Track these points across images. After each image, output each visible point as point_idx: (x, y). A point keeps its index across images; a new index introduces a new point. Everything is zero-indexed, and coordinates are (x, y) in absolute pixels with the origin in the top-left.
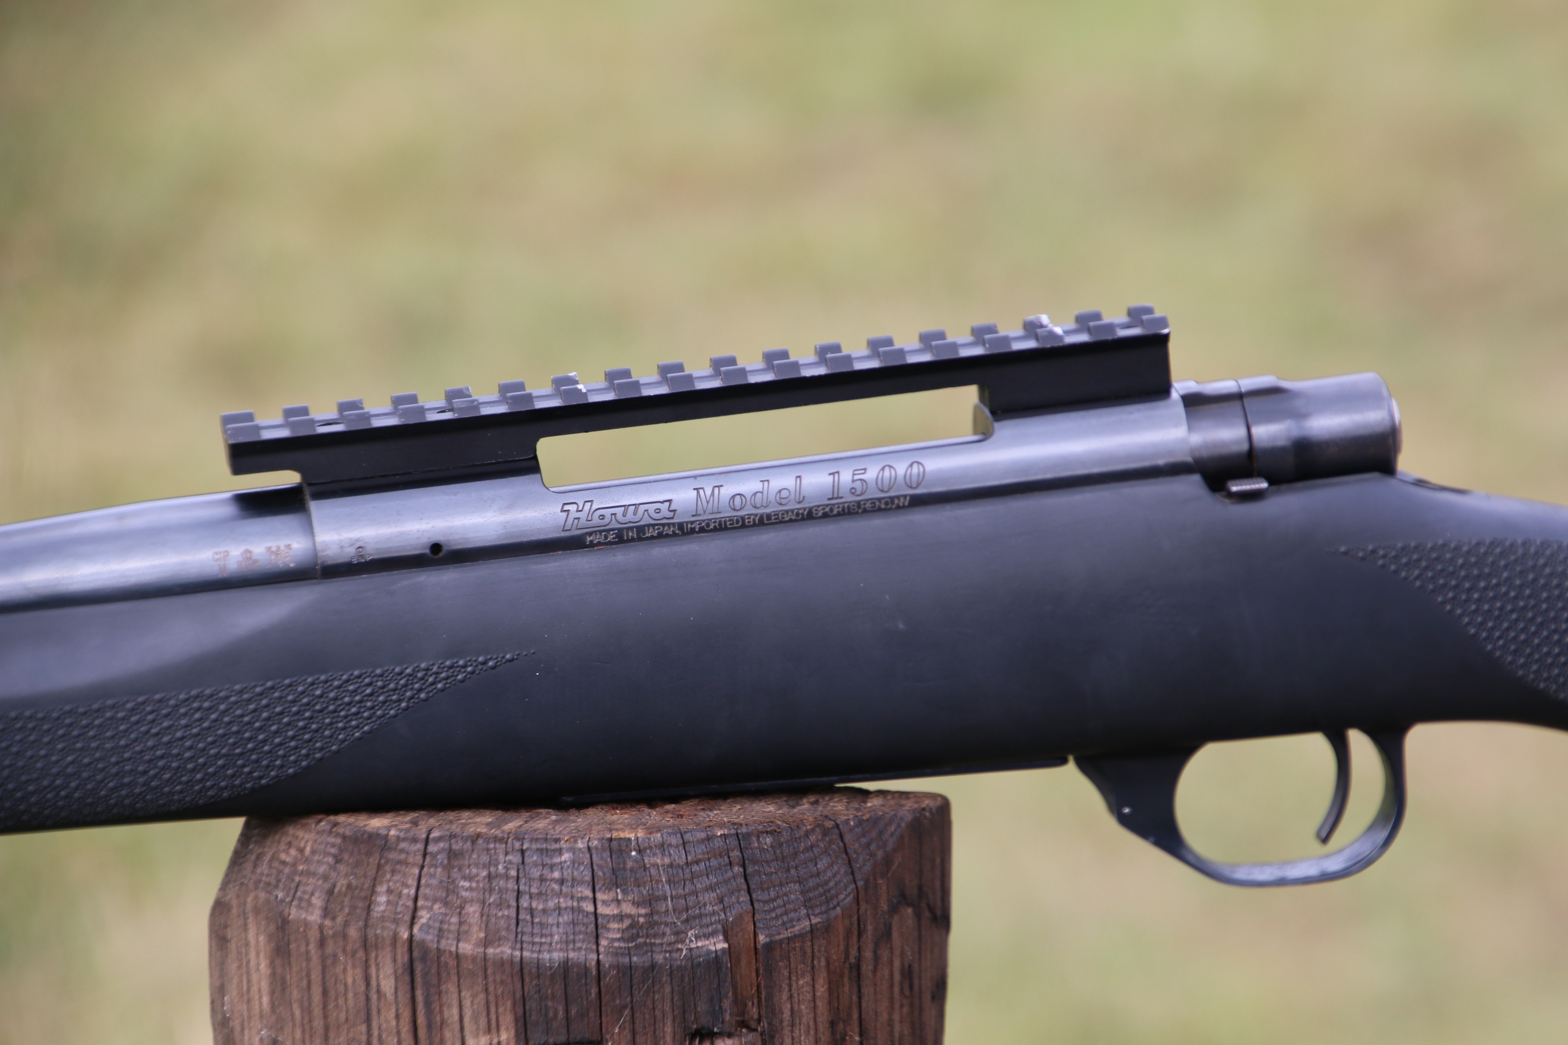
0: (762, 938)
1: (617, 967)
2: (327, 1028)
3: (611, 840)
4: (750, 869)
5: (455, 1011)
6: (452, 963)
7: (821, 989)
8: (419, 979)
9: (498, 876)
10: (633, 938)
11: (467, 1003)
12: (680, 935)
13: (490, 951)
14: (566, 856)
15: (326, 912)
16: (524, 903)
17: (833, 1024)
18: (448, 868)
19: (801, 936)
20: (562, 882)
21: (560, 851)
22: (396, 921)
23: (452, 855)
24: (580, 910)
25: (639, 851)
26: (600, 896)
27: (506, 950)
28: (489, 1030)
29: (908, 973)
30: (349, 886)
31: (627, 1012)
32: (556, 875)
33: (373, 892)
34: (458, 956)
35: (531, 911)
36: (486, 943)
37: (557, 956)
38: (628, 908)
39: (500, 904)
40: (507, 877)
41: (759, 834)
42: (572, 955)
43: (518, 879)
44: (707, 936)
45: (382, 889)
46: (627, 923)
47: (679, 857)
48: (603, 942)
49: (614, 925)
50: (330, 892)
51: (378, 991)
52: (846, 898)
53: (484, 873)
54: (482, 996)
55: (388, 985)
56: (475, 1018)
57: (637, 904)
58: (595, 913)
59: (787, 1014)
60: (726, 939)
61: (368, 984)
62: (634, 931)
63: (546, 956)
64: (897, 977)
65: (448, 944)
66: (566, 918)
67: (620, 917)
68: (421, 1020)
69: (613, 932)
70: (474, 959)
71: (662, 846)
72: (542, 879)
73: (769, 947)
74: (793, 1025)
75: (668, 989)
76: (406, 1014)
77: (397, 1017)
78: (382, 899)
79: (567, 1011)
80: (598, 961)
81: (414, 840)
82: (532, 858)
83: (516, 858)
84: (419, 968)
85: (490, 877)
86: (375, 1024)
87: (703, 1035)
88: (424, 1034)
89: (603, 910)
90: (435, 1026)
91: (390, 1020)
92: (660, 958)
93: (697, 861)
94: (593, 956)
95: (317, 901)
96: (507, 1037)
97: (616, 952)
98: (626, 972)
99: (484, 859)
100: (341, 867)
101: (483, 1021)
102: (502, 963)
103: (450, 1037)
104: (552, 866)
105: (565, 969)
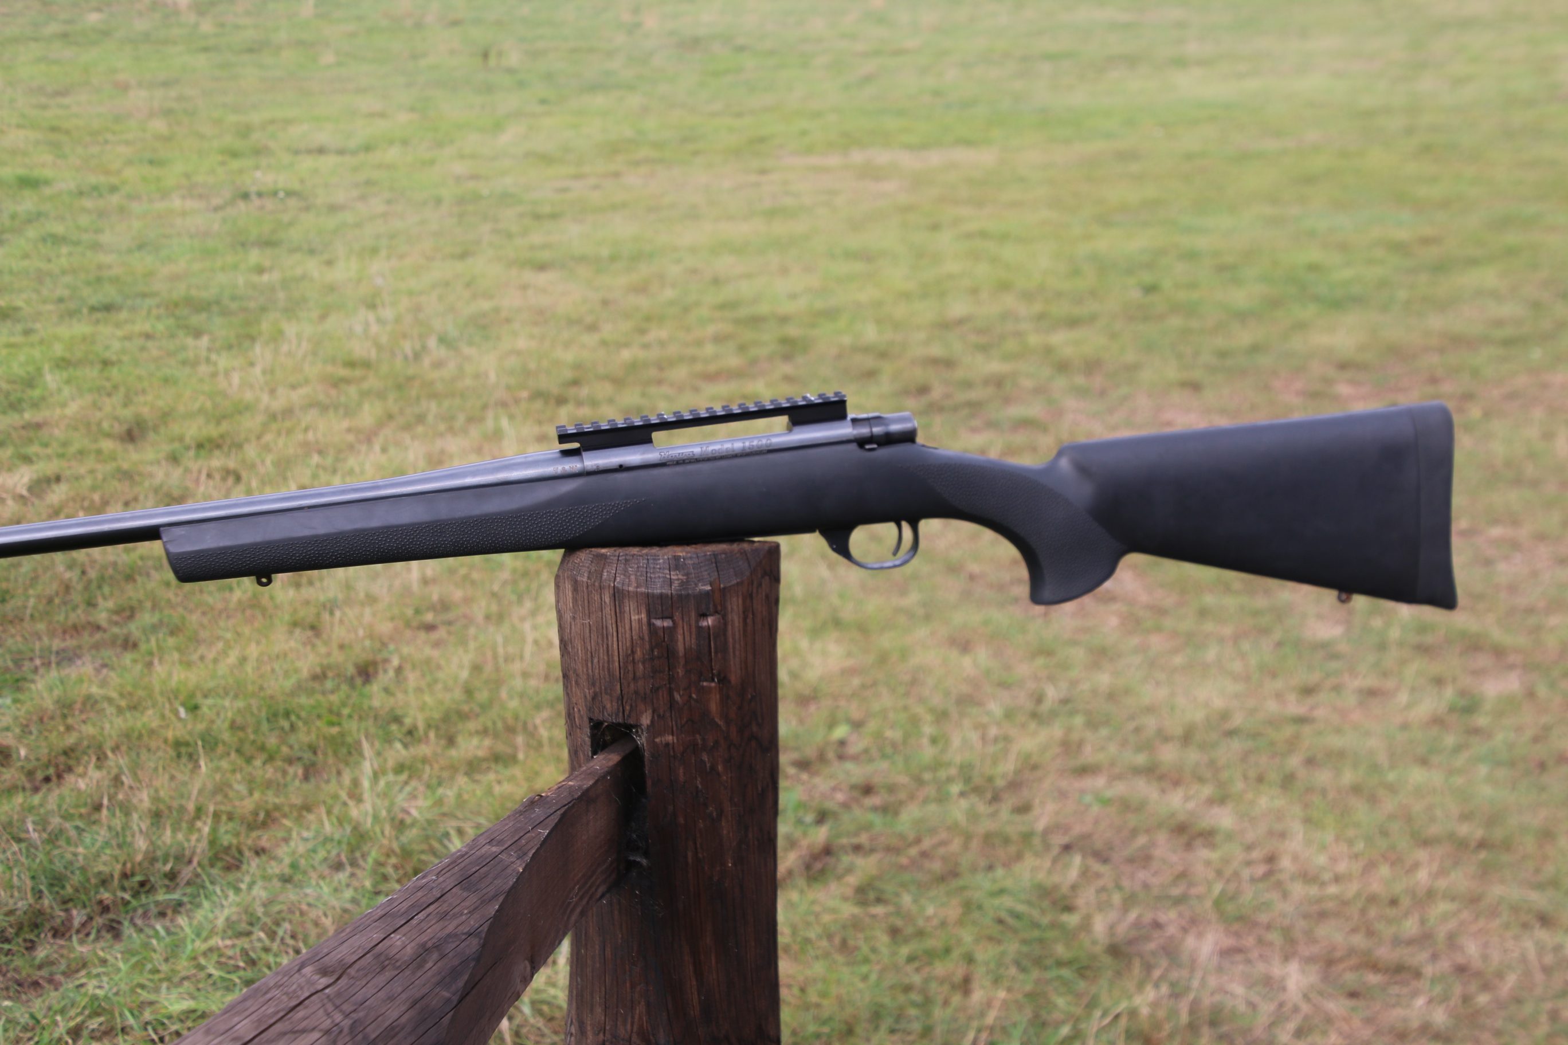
0: (722, 586)
1: (677, 595)
2: (589, 613)
3: (675, 556)
4: (718, 565)
5: (628, 608)
6: (627, 593)
7: (740, 601)
8: (617, 598)
9: (640, 567)
10: (682, 586)
11: (631, 606)
12: (696, 585)
13: (638, 590)
14: (661, 561)
15: (589, 578)
16: (649, 575)
17: (744, 612)
18: (625, 564)
19: (734, 585)
20: (660, 569)
21: (659, 559)
22: (610, 581)
23: (626, 560)
24: (666, 577)
25: (684, 559)
26: (672, 573)
27: (643, 590)
28: (638, 614)
29: (767, 596)
30: (595, 570)
31: (680, 609)
32: (658, 566)
33: (603, 571)
34: (628, 591)
35: (651, 578)
36: (637, 587)
37: (659, 591)
38: (680, 577)
39: (641, 575)
40: (643, 567)
41: (721, 554)
42: (663, 591)
43: (646, 568)
44: (705, 585)
45: (605, 571)
46: (680, 581)
47: (696, 561)
48: (673, 587)
49: (676, 582)
50: (590, 572)
51: (605, 602)
52: (748, 573)
53: (636, 566)
54: (636, 604)
55: (607, 600)
56: (634, 610)
57: (683, 575)
58: (671, 579)
59: (729, 609)
60: (711, 586)
61: (601, 600)
62: (682, 584)
63: (655, 591)
64: (764, 597)
65: (626, 588)
66: (661, 580)
67: (678, 580)
68: (618, 611)
69: (676, 584)
70: (633, 592)
71: (691, 558)
72: (654, 568)
73: (724, 588)
74: (732, 612)
75: (693, 602)
76: (613, 609)
77: (610, 610)
78: (605, 574)
79: (662, 608)
80: (672, 593)
81: (615, 556)
82: (651, 561)
83: (645, 561)
84: (617, 595)
85: (638, 567)
86: (604, 612)
87: (704, 615)
88: (619, 615)
89: (672, 577)
90: (622, 613)
91: (608, 611)
92: (690, 592)
93: (702, 562)
94: (670, 591)
95: (586, 575)
96: (644, 616)
97: (677, 590)
98: (680, 596)
99: (636, 561)
100: (593, 564)
101: (636, 611)
102: (642, 594)
103: (627, 616)
104: (657, 564)
105: (661, 595)
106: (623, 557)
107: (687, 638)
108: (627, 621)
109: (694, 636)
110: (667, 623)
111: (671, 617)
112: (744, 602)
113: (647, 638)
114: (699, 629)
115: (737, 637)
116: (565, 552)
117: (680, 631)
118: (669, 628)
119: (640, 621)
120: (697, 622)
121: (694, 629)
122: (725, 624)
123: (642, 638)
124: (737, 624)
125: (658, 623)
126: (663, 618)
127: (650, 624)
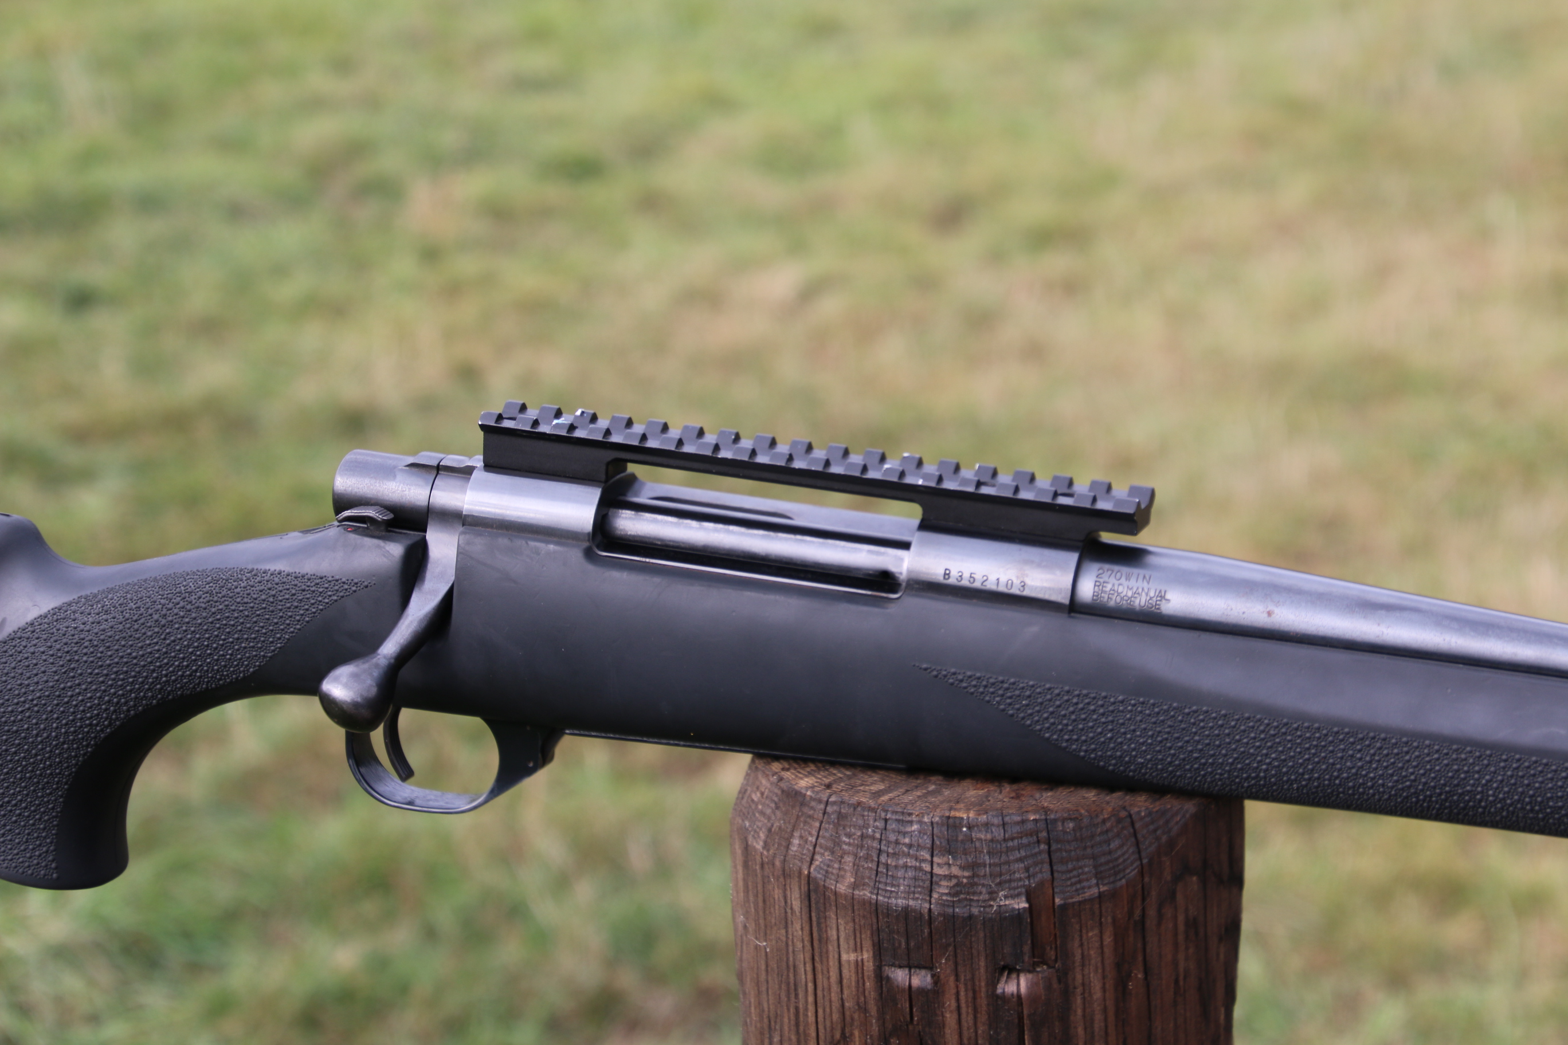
0: (1058, 901)
1: (944, 915)
2: (766, 926)
3: (949, 817)
4: (1054, 847)
5: (834, 933)
6: (833, 897)
7: (1108, 940)
8: (813, 905)
9: (868, 836)
10: (956, 894)
11: (842, 928)
12: (993, 895)
13: (856, 892)
14: (915, 827)
15: (766, 846)
16: (883, 859)
17: (1118, 966)
18: (837, 825)
19: (1091, 900)
20: (910, 846)
21: (911, 822)
22: (801, 860)
23: (841, 816)
24: (920, 869)
25: (969, 828)
26: (936, 859)
27: (866, 894)
28: (856, 950)
29: (1192, 924)
30: (780, 828)
31: (951, 948)
32: (907, 840)
33: (792, 836)
34: (836, 893)
35: (887, 866)
36: (855, 886)
37: (901, 902)
38: (955, 871)
39: (868, 858)
40: (873, 838)
41: (1064, 820)
42: (911, 903)
43: (881, 840)
44: (1013, 897)
45: (796, 834)
46: (954, 881)
47: (998, 833)
48: (935, 895)
49: (944, 883)
50: (770, 830)
51: (792, 909)
52: (1132, 872)
53: (859, 833)
54: (851, 924)
55: (796, 905)
56: (847, 939)
57: (962, 868)
58: (931, 873)
59: (1078, 957)
60: (1028, 900)
61: (786, 902)
62: (959, 889)
63: (893, 901)
64: (1181, 927)
65: (831, 884)
66: (910, 874)
67: (949, 877)
68: (815, 935)
69: (943, 889)
70: (846, 896)
71: (987, 825)
72: (897, 842)
73: (1064, 907)
74: (1083, 965)
75: (981, 935)
76: (807, 928)
77: (802, 929)
78: (796, 841)
79: (908, 943)
80: (930, 910)
81: (820, 801)
82: (892, 826)
83: (880, 824)
84: (813, 896)
85: (862, 836)
86: (790, 930)
87: (1010, 970)
88: (817, 942)
89: (937, 870)
90: (824, 941)
91: (798, 928)
92: (975, 911)
93: (1012, 839)
94: (927, 905)
95: (762, 835)
96: (867, 955)
97: (943, 904)
98: (951, 919)
99: (861, 822)
100: (778, 813)
101: (852, 942)
102: (864, 903)
103: (832, 948)
104: (905, 834)
105: (906, 913)
106: (835, 808)
107: (968, 1020)
108: (833, 963)
109: (983, 1017)
110: (920, 979)
111: (930, 967)
112: (1119, 938)
113: (873, 1010)
114: (998, 1001)
115: (1098, 1024)
116: (753, 761)
117: (950, 1003)
118: (921, 991)
119: (859, 965)
120: (993, 983)
121: (983, 1002)
122: (1067, 993)
123: (863, 1009)
124: (1098, 994)
125: (900, 976)
126: (910, 966)
127: (881, 978)
